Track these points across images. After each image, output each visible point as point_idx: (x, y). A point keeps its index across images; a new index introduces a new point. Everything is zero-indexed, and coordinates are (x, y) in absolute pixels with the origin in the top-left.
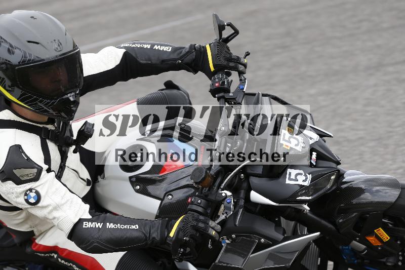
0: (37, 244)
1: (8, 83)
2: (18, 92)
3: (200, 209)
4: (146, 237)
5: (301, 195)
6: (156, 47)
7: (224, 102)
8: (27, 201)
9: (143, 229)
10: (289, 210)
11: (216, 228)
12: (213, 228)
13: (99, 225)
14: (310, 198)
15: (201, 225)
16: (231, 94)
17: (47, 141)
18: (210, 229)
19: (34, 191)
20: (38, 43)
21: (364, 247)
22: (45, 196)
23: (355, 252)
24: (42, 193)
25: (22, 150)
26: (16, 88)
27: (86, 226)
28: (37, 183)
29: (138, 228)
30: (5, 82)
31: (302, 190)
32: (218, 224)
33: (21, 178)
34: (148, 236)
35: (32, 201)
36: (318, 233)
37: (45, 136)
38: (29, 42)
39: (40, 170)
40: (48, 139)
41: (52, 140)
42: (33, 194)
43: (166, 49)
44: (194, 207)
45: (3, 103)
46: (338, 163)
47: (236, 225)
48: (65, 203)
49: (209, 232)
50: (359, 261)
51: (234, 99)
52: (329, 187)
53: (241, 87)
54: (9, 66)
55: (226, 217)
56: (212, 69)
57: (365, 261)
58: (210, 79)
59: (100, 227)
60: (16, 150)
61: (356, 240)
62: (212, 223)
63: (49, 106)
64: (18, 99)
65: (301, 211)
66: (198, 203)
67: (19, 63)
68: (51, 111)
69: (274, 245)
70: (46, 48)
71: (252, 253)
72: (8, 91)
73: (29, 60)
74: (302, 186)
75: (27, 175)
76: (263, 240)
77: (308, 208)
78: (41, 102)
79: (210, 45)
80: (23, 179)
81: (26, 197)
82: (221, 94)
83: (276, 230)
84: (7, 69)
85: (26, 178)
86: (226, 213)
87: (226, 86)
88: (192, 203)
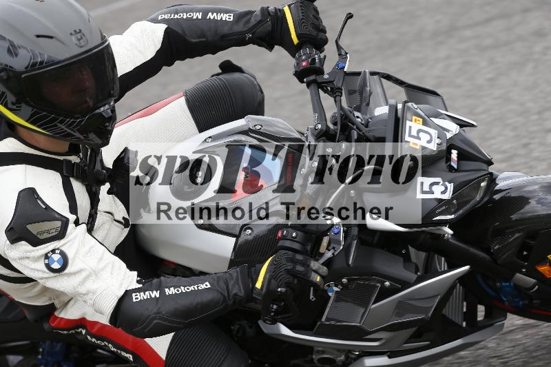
0: (56, 318)
1: (11, 98)
2: (27, 110)
3: (296, 246)
4: (224, 296)
5: (440, 214)
6: (210, 16)
7: (316, 88)
8: (48, 266)
9: (216, 286)
10: (423, 236)
11: (320, 271)
12: (316, 272)
13: (156, 294)
14: (453, 216)
15: (299, 268)
16: (326, 76)
17: (72, 179)
18: (313, 273)
19: (57, 251)
20: (51, 37)
21: (533, 281)
22: (74, 259)
23: (520, 290)
24: (70, 255)
25: (38, 195)
26: (23, 105)
27: (137, 298)
28: (62, 242)
29: (209, 286)
30: (6, 97)
31: (441, 207)
32: (323, 264)
33: (39, 236)
34: (226, 295)
35: (56, 266)
36: (467, 267)
37: (67, 172)
38: (38, 36)
39: (65, 222)
40: (73, 177)
41: (77, 178)
42: (56, 257)
43: (225, 17)
44: (288, 244)
45: (4, 127)
46: (490, 163)
47: (348, 265)
48: (103, 269)
49: (311, 278)
50: (526, 302)
51: (332, 82)
52: (478, 198)
53: (340, 66)
54: (11, 74)
55: (333, 254)
56: (296, 41)
57: (535, 301)
58: (294, 57)
59: (158, 296)
60: (29, 196)
61: (521, 273)
62: (315, 265)
63: (74, 128)
64: (27, 121)
65: (440, 237)
66: (293, 237)
67: (26, 68)
68: (77, 134)
69: (404, 290)
70: (63, 43)
71: (374, 303)
72: (11, 110)
73: (41, 63)
74: (440, 201)
75: (48, 232)
76: (387, 283)
77: (451, 232)
78: (61, 122)
79: (289, 6)
80: (41, 237)
81: (47, 261)
82: (312, 78)
83: (405, 267)
84: (9, 78)
85: (46, 236)
86: (334, 248)
87: (317, 65)
88: (284, 238)
